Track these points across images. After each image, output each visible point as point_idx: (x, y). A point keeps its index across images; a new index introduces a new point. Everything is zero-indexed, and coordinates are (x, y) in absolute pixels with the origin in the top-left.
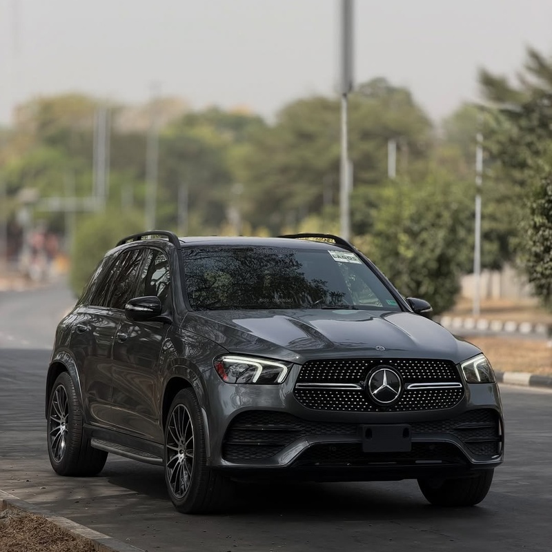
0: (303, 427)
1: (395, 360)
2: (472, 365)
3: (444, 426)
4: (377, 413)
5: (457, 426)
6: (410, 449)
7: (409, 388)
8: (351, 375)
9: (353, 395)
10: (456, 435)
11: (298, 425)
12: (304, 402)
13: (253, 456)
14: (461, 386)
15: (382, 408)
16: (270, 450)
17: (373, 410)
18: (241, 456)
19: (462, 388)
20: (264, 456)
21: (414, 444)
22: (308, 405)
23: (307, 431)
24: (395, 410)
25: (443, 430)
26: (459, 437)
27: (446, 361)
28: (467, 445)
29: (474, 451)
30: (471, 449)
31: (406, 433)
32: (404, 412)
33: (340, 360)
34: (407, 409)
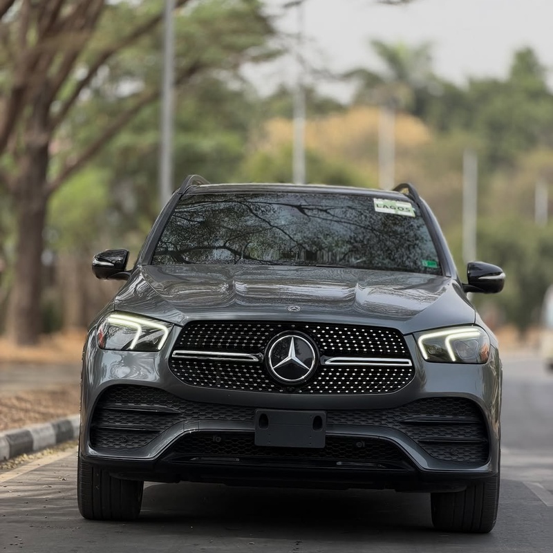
0: (184, 408)
1: (313, 325)
2: (442, 339)
3: (384, 418)
4: (281, 395)
5: (406, 419)
6: (322, 445)
7: (327, 363)
8: (249, 342)
9: (249, 370)
10: (403, 431)
11: (175, 406)
12: (183, 375)
13: (123, 445)
14: (410, 364)
15: (288, 388)
16: (143, 438)
17: (275, 390)
18: (111, 445)
19: (413, 367)
20: (136, 445)
21: (329, 439)
22: (186, 380)
23: (188, 415)
24: (307, 391)
25: (383, 422)
26: (409, 434)
27: (392, 330)
28: (423, 446)
29: (435, 455)
30: (429, 452)
31: (318, 423)
32: (321, 396)
33: (227, 322)
34: (326, 391)
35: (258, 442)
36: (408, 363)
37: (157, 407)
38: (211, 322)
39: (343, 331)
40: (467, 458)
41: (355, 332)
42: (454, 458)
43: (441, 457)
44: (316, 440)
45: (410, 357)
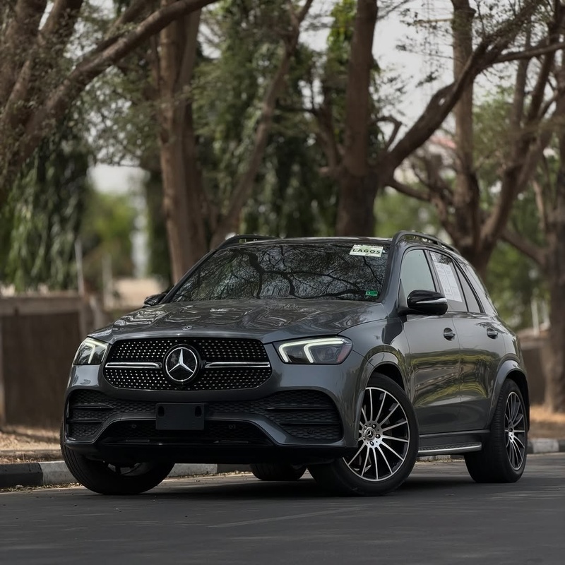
0: (115, 405)
1: (200, 339)
2: (301, 347)
3: (252, 406)
4: (176, 392)
5: (269, 407)
6: (202, 428)
7: (206, 367)
11: (110, 403)
12: (112, 381)
14: (269, 366)
15: (180, 387)
17: (171, 388)
19: (271, 368)
21: (207, 423)
22: (114, 384)
23: (119, 410)
24: (193, 389)
25: (252, 410)
26: (272, 418)
27: (252, 341)
28: (284, 427)
29: (295, 434)
30: (289, 432)
31: (198, 411)
32: (203, 391)
33: (142, 340)
34: (206, 388)
35: (158, 427)
36: (267, 365)
37: (100, 405)
38: (132, 340)
39: (221, 343)
40: (324, 437)
41: (224, 343)
42: (312, 436)
43: (300, 436)
44: (197, 424)
45: (268, 361)
